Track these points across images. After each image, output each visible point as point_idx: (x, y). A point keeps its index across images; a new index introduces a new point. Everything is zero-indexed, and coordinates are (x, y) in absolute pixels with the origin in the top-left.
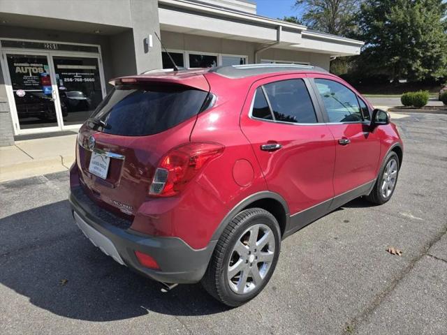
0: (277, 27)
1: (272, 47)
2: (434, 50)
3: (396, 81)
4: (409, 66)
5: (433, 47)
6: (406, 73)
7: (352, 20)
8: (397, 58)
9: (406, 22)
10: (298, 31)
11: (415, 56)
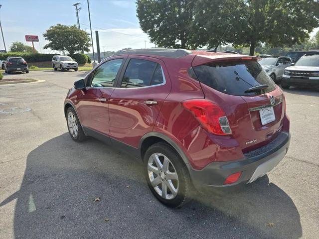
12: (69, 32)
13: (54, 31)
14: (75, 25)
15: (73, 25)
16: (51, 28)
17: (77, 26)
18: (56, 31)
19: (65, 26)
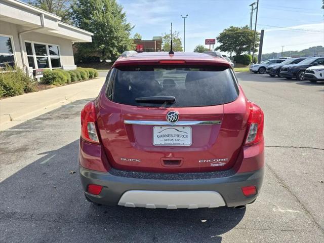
0: (40, 15)
1: (34, 31)
2: (122, 42)
3: (104, 61)
4: (111, 52)
5: (122, 40)
6: (110, 56)
7: (66, 15)
8: (103, 45)
9: (104, 23)
10: (55, 20)
11: (113, 45)
12: (239, 33)
13: (225, 33)
14: (247, 26)
15: (245, 26)
16: (225, 31)
17: (249, 26)
18: (227, 33)
19: (237, 28)
